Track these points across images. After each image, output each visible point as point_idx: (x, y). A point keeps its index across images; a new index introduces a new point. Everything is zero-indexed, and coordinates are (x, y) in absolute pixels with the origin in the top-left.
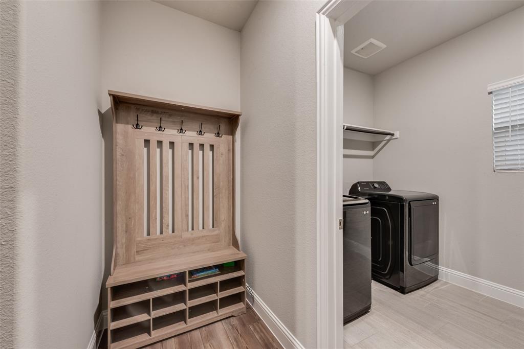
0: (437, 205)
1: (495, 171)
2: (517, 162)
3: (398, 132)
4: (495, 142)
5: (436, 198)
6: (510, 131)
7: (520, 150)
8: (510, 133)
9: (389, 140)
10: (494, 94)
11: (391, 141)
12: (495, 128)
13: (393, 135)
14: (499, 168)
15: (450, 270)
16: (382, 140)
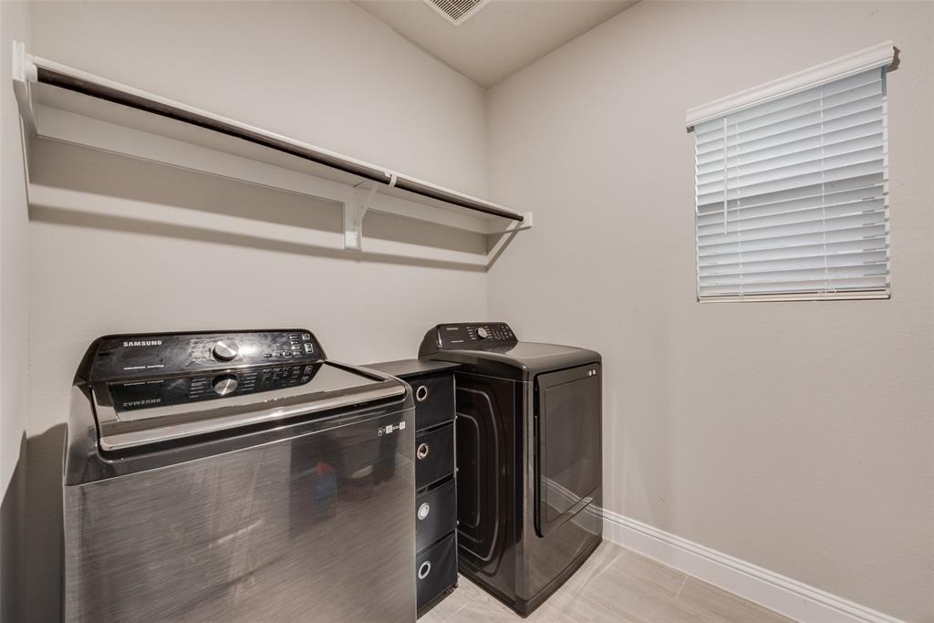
0: (599, 375)
1: (699, 300)
2: (736, 281)
3: (531, 213)
4: (699, 237)
5: (595, 361)
6: (726, 213)
7: (742, 253)
8: (725, 219)
9: (515, 232)
10: (698, 131)
11: (520, 232)
12: (699, 207)
13: (520, 219)
14: (706, 293)
15: (623, 519)
16: (503, 231)
